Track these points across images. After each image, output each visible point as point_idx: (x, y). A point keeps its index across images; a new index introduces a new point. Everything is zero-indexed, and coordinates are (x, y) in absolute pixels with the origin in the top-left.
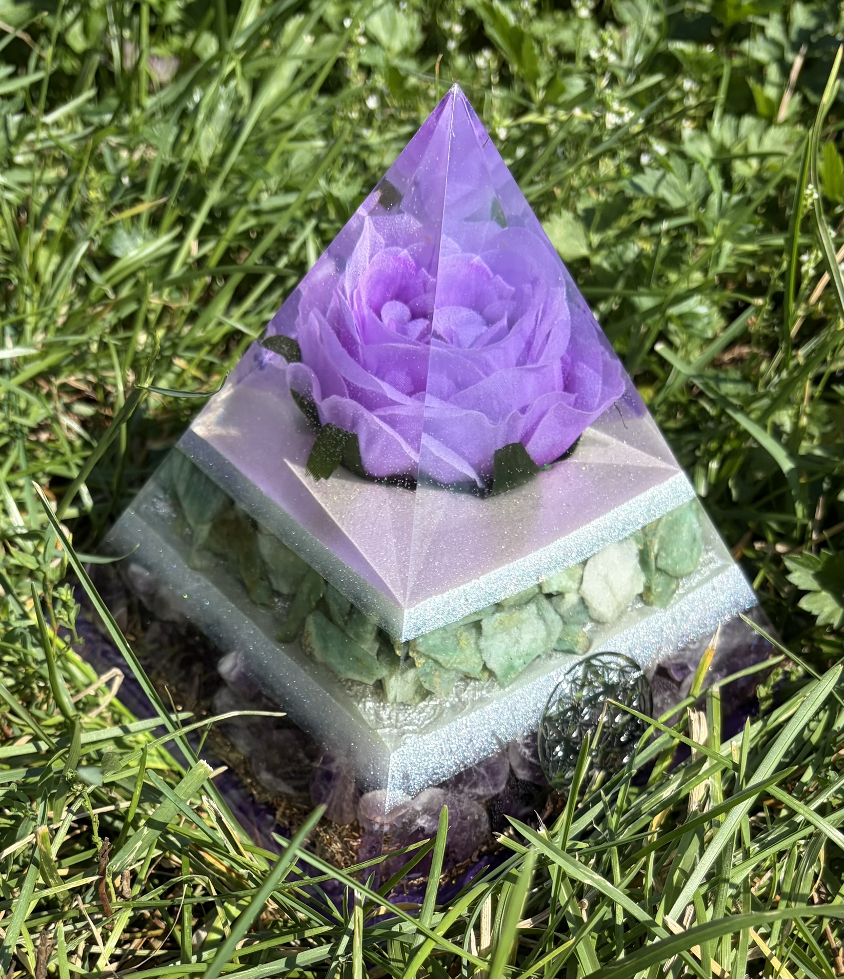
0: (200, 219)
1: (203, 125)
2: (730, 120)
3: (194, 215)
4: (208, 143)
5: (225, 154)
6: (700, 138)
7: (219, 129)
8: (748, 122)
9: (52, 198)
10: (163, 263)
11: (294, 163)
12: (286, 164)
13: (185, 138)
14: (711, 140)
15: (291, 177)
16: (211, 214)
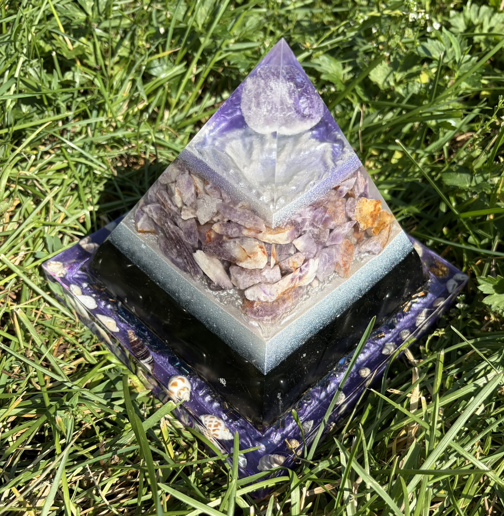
0: (197, 56)
1: (199, 6)
2: (475, 7)
3: (195, 54)
4: (202, 16)
5: (210, 23)
6: (459, 16)
7: (207, 9)
8: (484, 8)
9: (122, 39)
10: (178, 79)
11: (248, 24)
12: (244, 25)
13: (189, 14)
14: (465, 17)
15: (246, 32)
16: (202, 55)
